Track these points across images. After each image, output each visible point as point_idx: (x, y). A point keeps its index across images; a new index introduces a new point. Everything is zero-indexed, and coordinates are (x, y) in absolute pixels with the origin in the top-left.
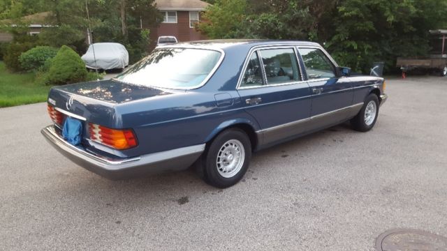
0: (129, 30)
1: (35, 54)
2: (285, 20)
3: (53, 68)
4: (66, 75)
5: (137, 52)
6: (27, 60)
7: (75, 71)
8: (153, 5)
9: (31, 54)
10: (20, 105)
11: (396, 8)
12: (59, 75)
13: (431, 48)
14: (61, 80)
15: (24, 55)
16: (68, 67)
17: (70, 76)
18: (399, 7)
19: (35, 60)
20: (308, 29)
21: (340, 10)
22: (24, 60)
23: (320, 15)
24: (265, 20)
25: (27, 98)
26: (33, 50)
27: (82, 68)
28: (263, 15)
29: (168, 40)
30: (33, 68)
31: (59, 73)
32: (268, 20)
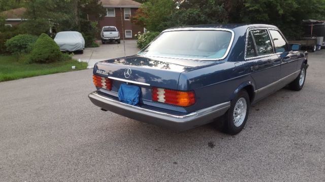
0: (81, 22)
1: (18, 40)
2: (206, 13)
3: (35, 50)
4: (46, 56)
5: (89, 38)
6: (12, 45)
7: (52, 53)
8: (99, 3)
9: (14, 40)
10: (19, 79)
11: (285, 4)
12: (40, 56)
13: (304, 33)
14: (42, 60)
15: (9, 41)
16: (47, 49)
17: (49, 56)
18: (287, 3)
19: (19, 45)
20: (222, 20)
21: (246, 6)
22: (10, 45)
23: (229, 10)
24: (191, 14)
25: (23, 73)
26: (16, 37)
27: (57, 50)
28: (189, 9)
29: (110, 29)
30: (17, 51)
31: (41, 54)
32: (193, 13)
